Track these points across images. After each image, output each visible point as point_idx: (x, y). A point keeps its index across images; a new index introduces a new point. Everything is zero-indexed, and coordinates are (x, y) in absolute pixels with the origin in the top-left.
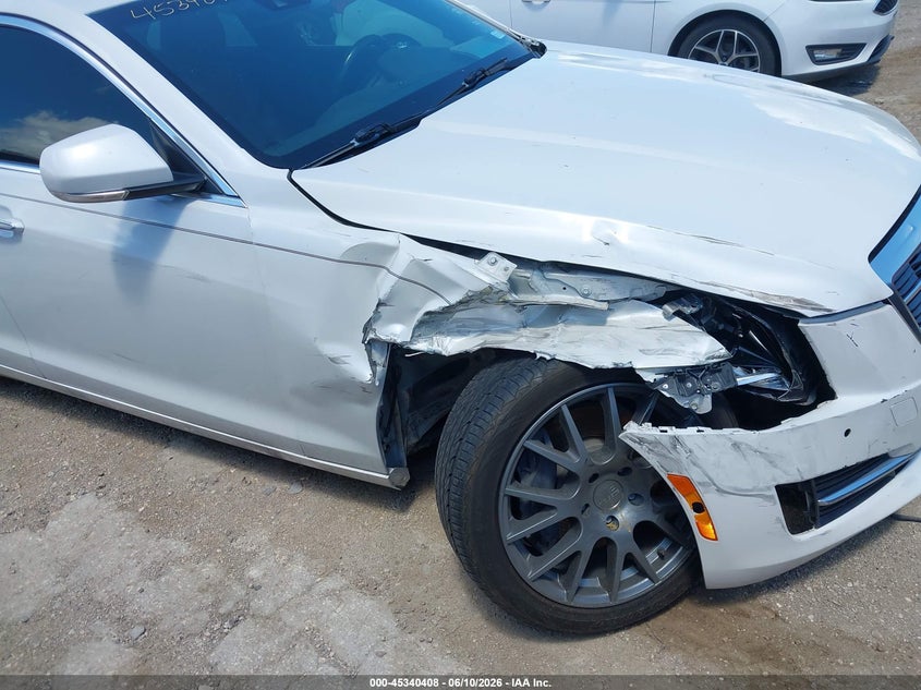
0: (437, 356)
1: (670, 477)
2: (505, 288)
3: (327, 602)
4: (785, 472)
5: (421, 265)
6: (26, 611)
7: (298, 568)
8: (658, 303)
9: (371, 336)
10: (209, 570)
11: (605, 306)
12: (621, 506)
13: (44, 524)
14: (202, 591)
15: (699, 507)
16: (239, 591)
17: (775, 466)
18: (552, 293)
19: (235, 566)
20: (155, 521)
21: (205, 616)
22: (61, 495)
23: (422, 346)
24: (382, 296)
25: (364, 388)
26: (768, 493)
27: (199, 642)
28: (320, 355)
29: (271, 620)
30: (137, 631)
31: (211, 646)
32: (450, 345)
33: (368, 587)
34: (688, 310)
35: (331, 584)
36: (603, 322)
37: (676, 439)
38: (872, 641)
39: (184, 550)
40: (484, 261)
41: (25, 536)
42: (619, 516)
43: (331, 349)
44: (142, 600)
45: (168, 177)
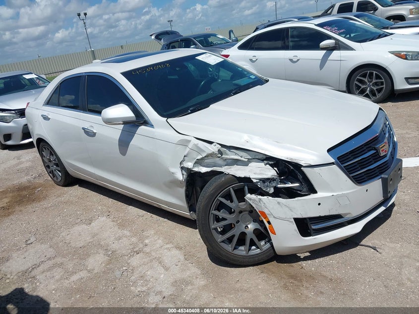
0: (200, 172)
1: (259, 211)
2: (217, 153)
3: (166, 250)
4: (296, 213)
5: (196, 145)
6: (81, 245)
7: (160, 241)
8: (263, 160)
9: (182, 165)
10: (134, 240)
11: (246, 160)
12: (250, 223)
13: (90, 224)
14: (130, 245)
15: (269, 223)
16: (141, 246)
17: (292, 211)
18: (232, 156)
19: (141, 240)
20: (122, 226)
21: (130, 251)
22: (97, 217)
23: (196, 169)
24: (186, 154)
25: (181, 182)
26: (291, 220)
27: (126, 257)
28: (170, 172)
29: (148, 254)
30: (110, 253)
31: (129, 259)
32: (204, 170)
33: (178, 248)
34: (270, 163)
35: (168, 246)
36: (247, 165)
37: (260, 199)
38: (330, 277)
39: (128, 234)
40: (213, 145)
41: (84, 226)
42: (249, 226)
43: (172, 170)
44: (113, 245)
45: (135, 119)
